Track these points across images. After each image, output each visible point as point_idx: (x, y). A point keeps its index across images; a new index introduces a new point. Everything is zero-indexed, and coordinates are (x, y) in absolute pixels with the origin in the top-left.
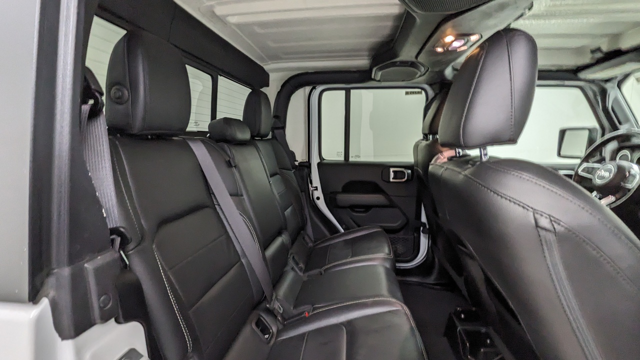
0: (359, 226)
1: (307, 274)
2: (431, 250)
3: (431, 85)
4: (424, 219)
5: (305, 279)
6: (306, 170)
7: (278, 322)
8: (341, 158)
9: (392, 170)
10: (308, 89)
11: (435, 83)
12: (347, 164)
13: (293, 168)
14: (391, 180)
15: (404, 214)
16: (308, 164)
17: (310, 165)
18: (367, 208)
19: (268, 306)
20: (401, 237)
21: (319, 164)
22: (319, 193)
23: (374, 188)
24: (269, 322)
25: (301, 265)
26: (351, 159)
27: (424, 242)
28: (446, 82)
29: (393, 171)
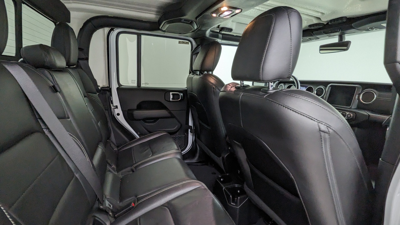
0: (150, 132)
1: (120, 172)
2: (195, 143)
3: (194, 39)
4: (191, 123)
5: (121, 176)
6: (108, 93)
7: (109, 217)
8: (135, 85)
9: (171, 93)
10: (107, 30)
11: (197, 38)
12: (139, 89)
13: (97, 92)
14: (171, 100)
15: (179, 122)
16: (108, 89)
17: (111, 89)
18: (155, 119)
19: (101, 207)
20: (177, 136)
21: (118, 89)
22: (119, 111)
23: (159, 106)
24: (102, 219)
25: (114, 166)
26: (143, 85)
27: (191, 138)
28: (205, 38)
29: (173, 94)
